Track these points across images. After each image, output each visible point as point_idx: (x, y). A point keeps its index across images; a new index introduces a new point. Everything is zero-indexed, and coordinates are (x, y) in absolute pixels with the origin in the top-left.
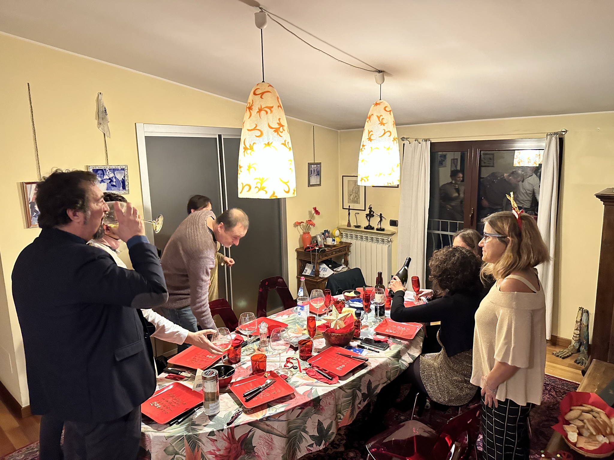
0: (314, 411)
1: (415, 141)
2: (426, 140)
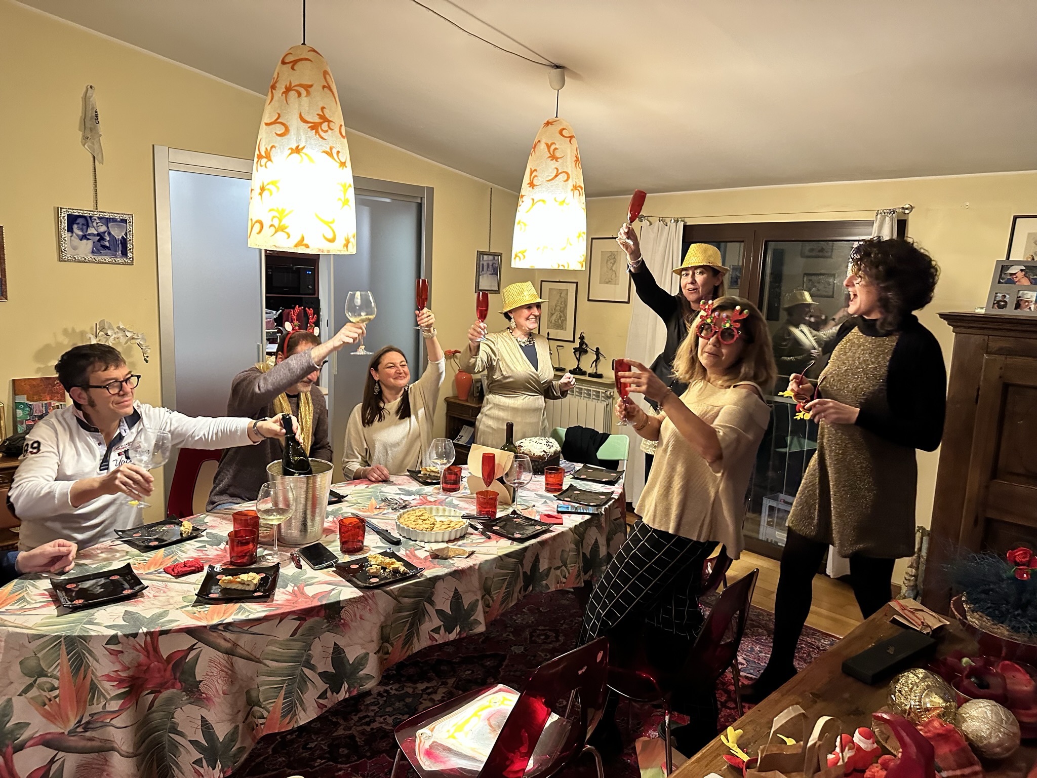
0: (327, 627)
1: (660, 221)
2: (677, 221)
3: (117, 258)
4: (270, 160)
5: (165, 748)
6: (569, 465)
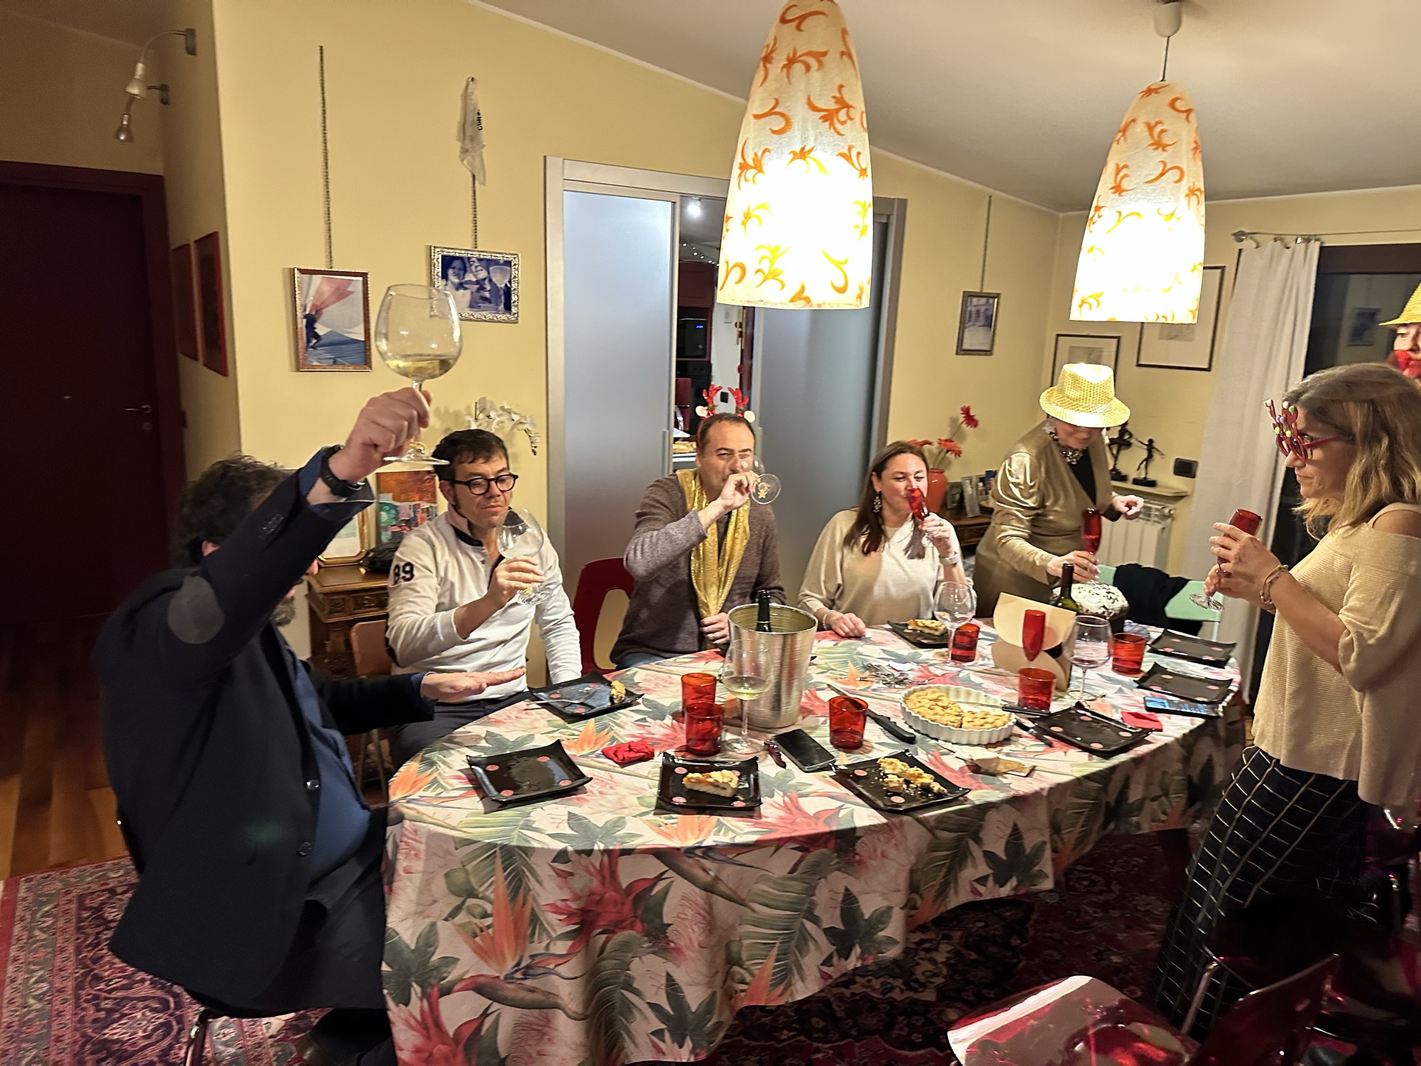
0: (837, 864)
1: (1275, 240)
2: (1307, 240)
3: (499, 313)
4: (761, 171)
5: (614, 1009)
6: (1137, 629)
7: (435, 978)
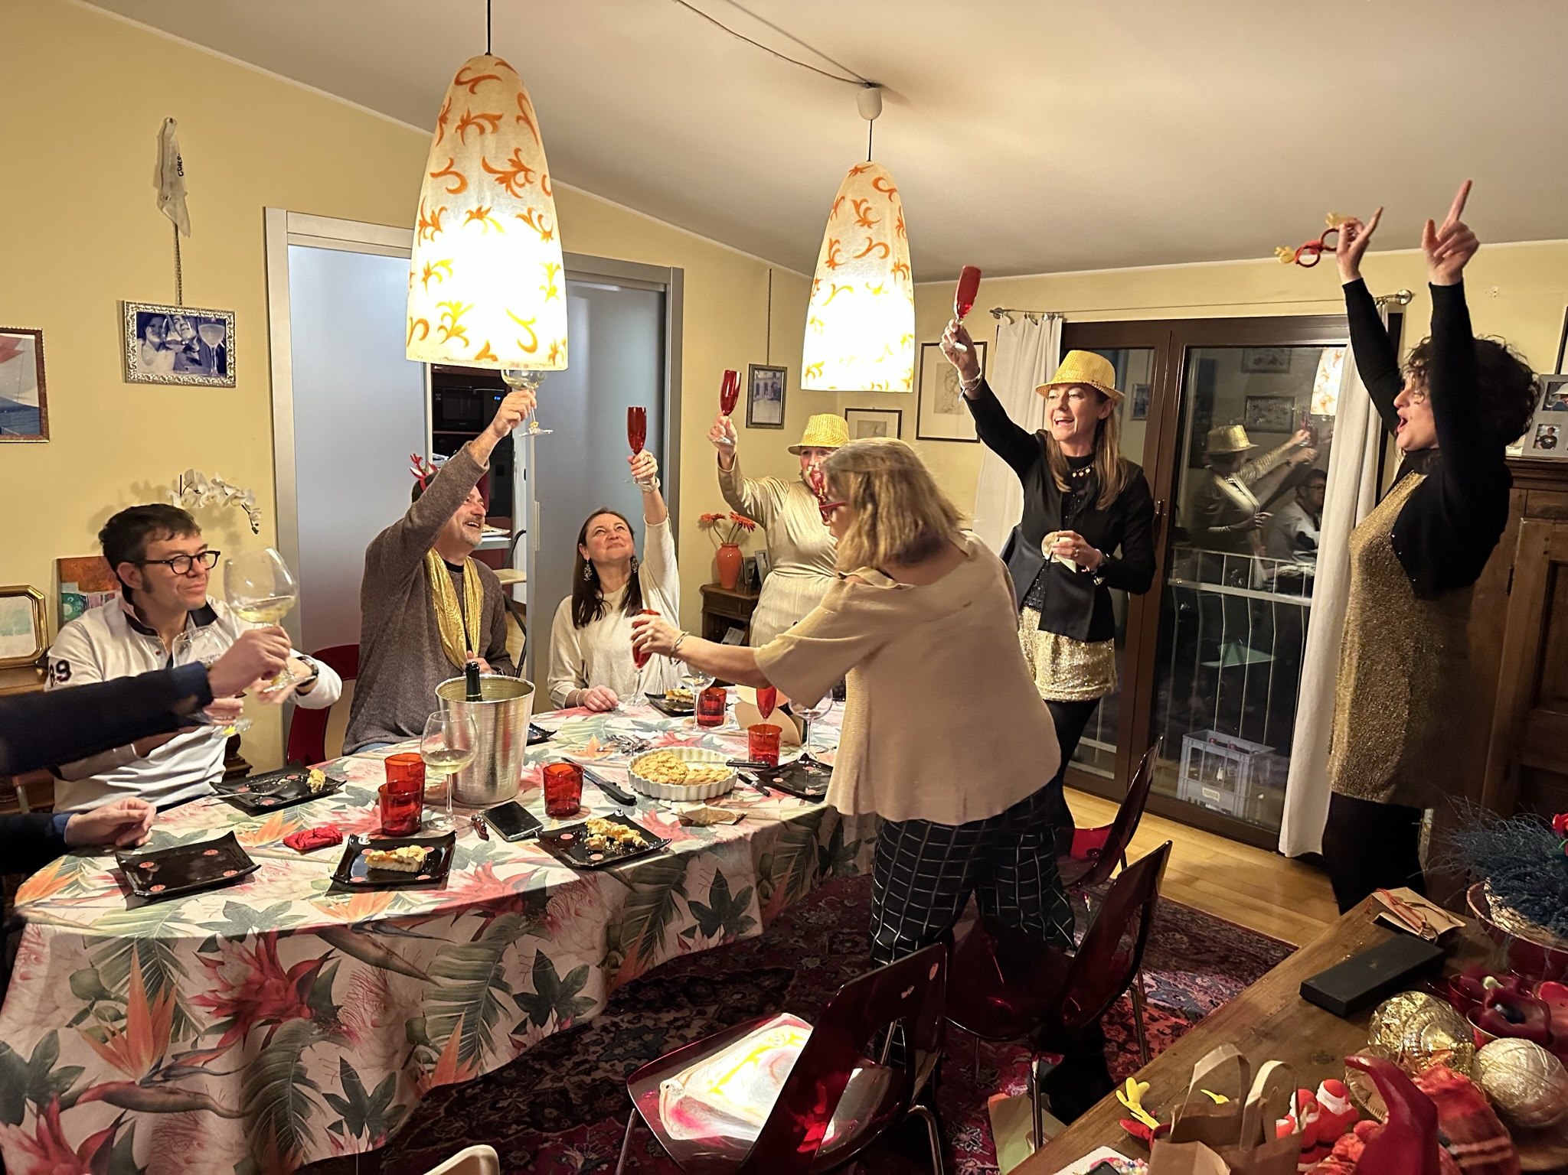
0: (526, 926)
1: (1026, 317)
3: (210, 376)
4: (438, 229)
5: (288, 1103)
7: (55, 1090)
